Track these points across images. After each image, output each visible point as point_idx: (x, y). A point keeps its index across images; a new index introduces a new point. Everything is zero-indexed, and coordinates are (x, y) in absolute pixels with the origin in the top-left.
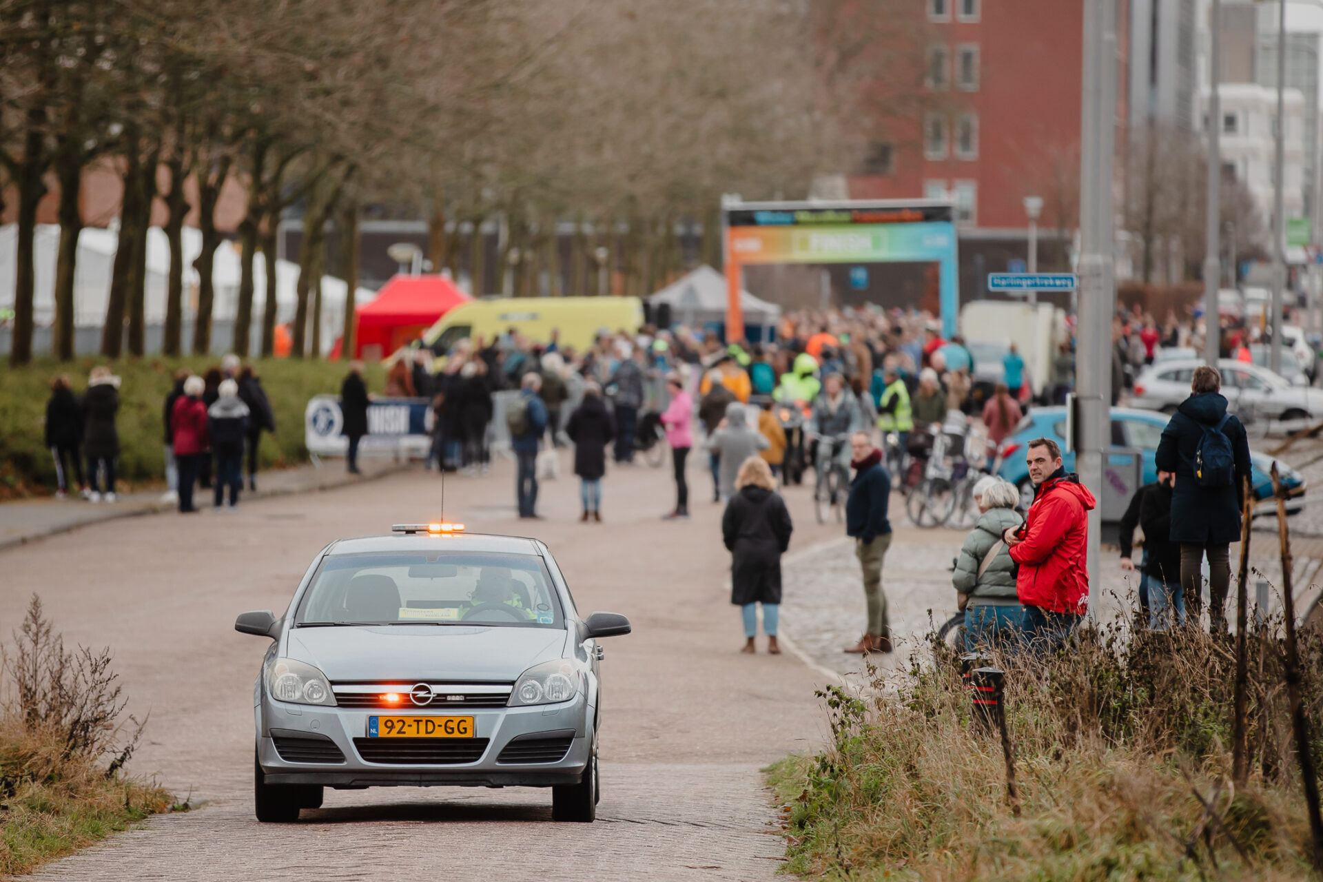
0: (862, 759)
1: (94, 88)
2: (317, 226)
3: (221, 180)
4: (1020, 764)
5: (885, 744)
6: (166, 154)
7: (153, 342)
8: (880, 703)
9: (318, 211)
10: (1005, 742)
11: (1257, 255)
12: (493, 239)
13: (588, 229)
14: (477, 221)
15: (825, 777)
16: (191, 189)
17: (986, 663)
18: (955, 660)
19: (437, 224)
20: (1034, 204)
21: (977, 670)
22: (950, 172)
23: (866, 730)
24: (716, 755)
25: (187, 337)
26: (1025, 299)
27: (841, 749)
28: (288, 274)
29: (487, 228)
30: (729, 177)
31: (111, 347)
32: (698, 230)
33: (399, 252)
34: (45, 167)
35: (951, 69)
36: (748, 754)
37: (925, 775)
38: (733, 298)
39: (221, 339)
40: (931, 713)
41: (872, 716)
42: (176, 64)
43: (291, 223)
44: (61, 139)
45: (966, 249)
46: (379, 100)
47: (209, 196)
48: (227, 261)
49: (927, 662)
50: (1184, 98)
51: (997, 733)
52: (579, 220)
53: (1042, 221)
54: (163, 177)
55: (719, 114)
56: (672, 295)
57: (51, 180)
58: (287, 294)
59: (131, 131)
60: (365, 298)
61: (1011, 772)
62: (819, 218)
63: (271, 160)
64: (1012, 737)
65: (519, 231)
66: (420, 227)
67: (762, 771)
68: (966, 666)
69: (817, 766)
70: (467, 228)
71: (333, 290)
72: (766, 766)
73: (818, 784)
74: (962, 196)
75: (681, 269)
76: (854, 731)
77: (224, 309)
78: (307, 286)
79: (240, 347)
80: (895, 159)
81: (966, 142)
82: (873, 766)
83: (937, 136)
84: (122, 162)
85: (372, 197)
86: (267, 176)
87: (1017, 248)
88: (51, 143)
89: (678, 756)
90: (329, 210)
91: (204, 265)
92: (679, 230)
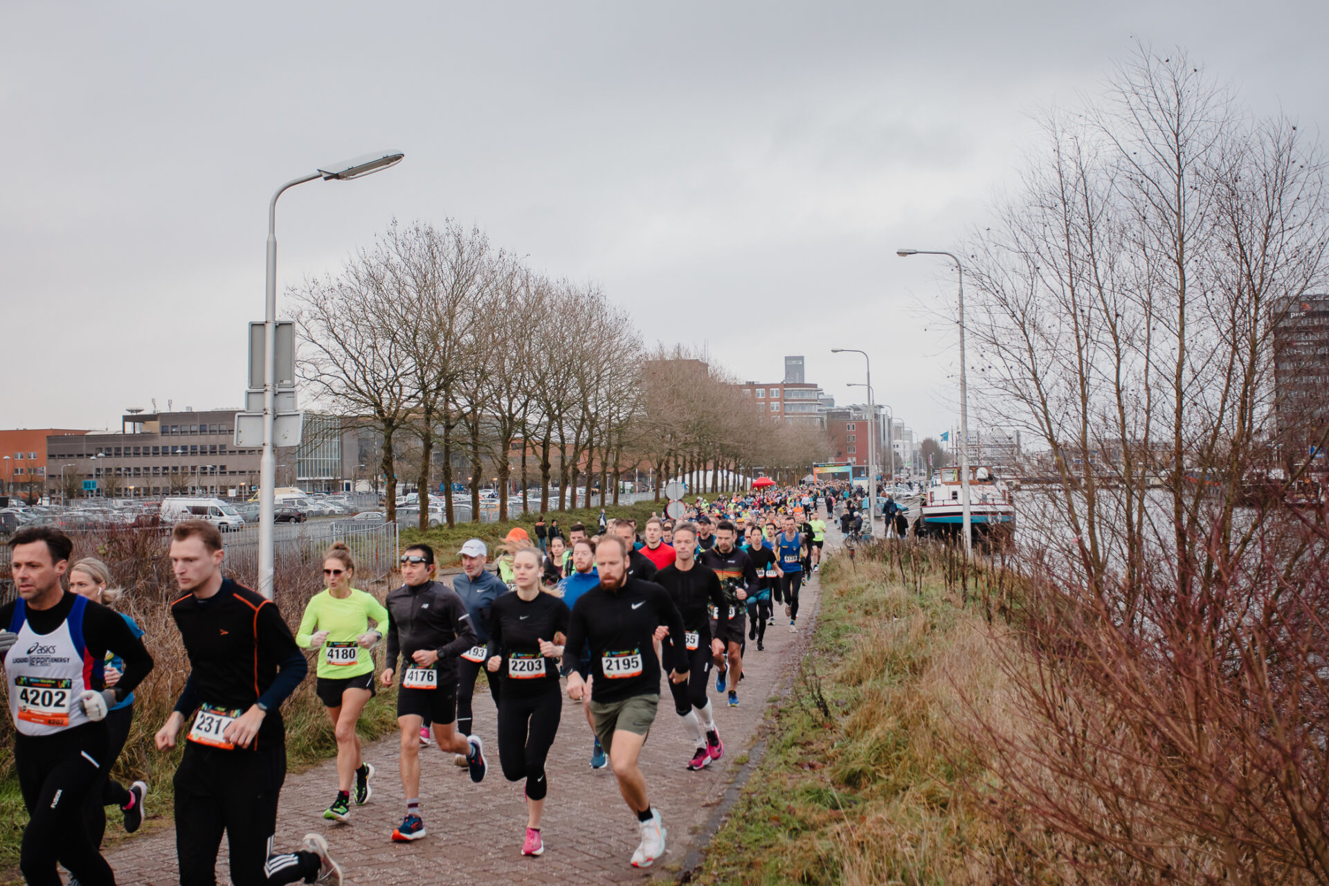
1: (708, 449)
2: (746, 469)
3: (730, 463)
6: (721, 459)
7: (719, 490)
9: (746, 467)
11: (902, 468)
16: (725, 465)
20: (863, 462)
22: (852, 456)
28: (741, 477)
30: (814, 459)
31: (712, 491)
34: (701, 463)
35: (851, 439)
39: (731, 489)
42: (721, 445)
43: (742, 469)
44: (703, 458)
45: (854, 469)
46: (755, 450)
47: (728, 466)
48: (731, 474)
50: (890, 443)
53: (864, 466)
54: (720, 463)
55: (812, 449)
56: (805, 479)
57: (702, 465)
58: (741, 481)
59: (715, 456)
60: (754, 481)
62: (829, 466)
63: (738, 459)
71: (749, 479)
74: (854, 459)
75: (807, 474)
77: (731, 483)
78: (744, 479)
80: (841, 456)
81: (853, 453)
83: (848, 452)
84: (713, 460)
85: (755, 464)
86: (737, 461)
87: (861, 470)
91: (727, 477)
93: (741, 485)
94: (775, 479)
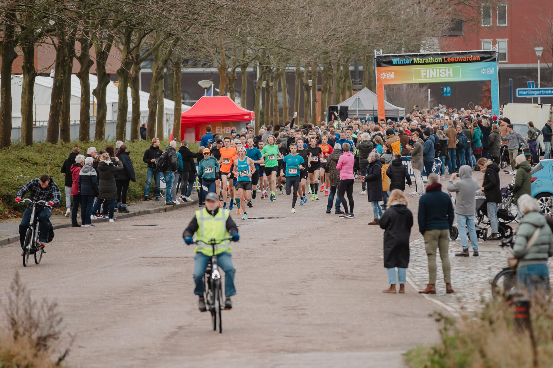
0: (456, 348)
2: (159, 71)
3: (109, 48)
4: (540, 348)
5: (468, 340)
6: (79, 35)
7: (75, 134)
8: (465, 318)
9: (160, 64)
10: (532, 337)
12: (253, 75)
13: (302, 69)
14: (244, 67)
15: (436, 358)
16: (92, 53)
17: (520, 295)
18: (504, 295)
19: (223, 68)
20: (539, 50)
21: (516, 299)
23: (457, 332)
24: (378, 347)
25: (92, 130)
26: (536, 101)
27: (445, 342)
28: (144, 97)
29: (249, 69)
31: (52, 138)
32: (361, 68)
33: (203, 84)
34: (15, 43)
36: (395, 346)
37: (490, 356)
38: (381, 104)
39: (110, 132)
40: (491, 323)
41: (460, 325)
43: (146, 69)
44: (23, 28)
45: (503, 74)
47: (102, 56)
49: (488, 295)
51: (527, 333)
52: (298, 65)
53: (543, 59)
54: (78, 47)
56: (349, 103)
57: (18, 50)
58: (144, 107)
59: (61, 24)
60: (185, 108)
61: (535, 353)
63: (134, 37)
64: (536, 333)
65: (267, 71)
66: (214, 70)
67: (403, 355)
68: (510, 298)
69: (432, 352)
70: (238, 70)
71: (169, 105)
72: (404, 352)
73: (433, 362)
76: (451, 333)
77: (111, 115)
79: (121, 135)
80: (465, 27)
81: (502, 18)
82: (462, 351)
83: (487, 15)
84: (56, 40)
85: (188, 55)
86: (132, 46)
87: (531, 73)
88: (18, 30)
89: (358, 348)
90: (165, 62)
91: (101, 93)
92: (351, 68)
93: (144, 120)
94: (251, 104)
